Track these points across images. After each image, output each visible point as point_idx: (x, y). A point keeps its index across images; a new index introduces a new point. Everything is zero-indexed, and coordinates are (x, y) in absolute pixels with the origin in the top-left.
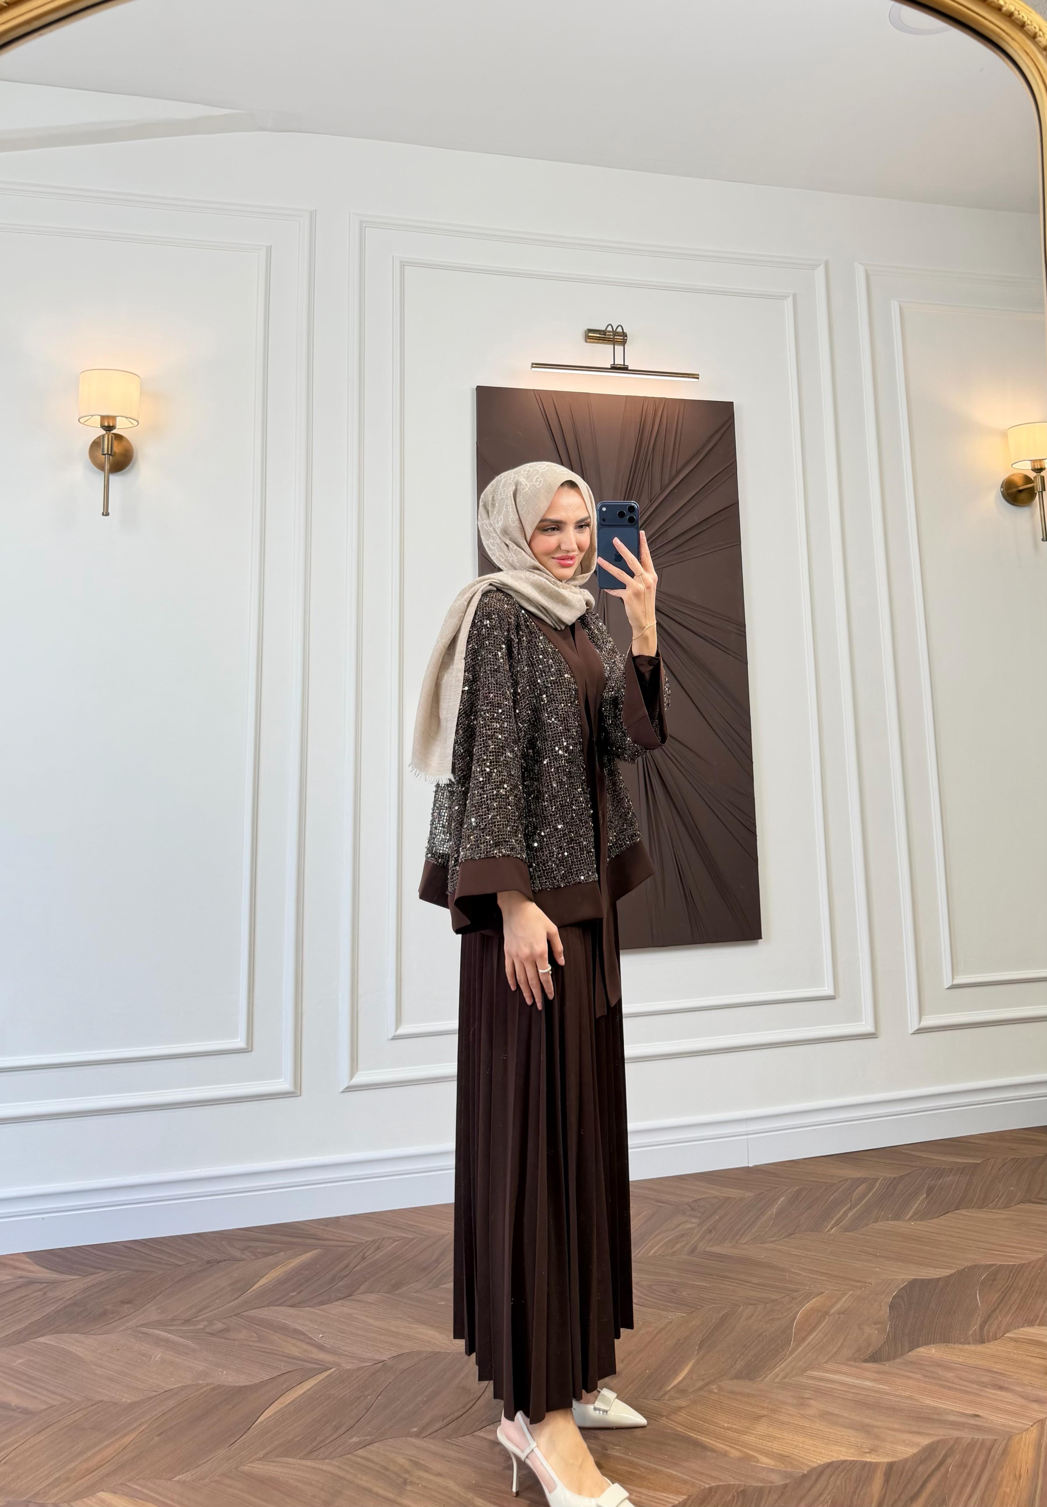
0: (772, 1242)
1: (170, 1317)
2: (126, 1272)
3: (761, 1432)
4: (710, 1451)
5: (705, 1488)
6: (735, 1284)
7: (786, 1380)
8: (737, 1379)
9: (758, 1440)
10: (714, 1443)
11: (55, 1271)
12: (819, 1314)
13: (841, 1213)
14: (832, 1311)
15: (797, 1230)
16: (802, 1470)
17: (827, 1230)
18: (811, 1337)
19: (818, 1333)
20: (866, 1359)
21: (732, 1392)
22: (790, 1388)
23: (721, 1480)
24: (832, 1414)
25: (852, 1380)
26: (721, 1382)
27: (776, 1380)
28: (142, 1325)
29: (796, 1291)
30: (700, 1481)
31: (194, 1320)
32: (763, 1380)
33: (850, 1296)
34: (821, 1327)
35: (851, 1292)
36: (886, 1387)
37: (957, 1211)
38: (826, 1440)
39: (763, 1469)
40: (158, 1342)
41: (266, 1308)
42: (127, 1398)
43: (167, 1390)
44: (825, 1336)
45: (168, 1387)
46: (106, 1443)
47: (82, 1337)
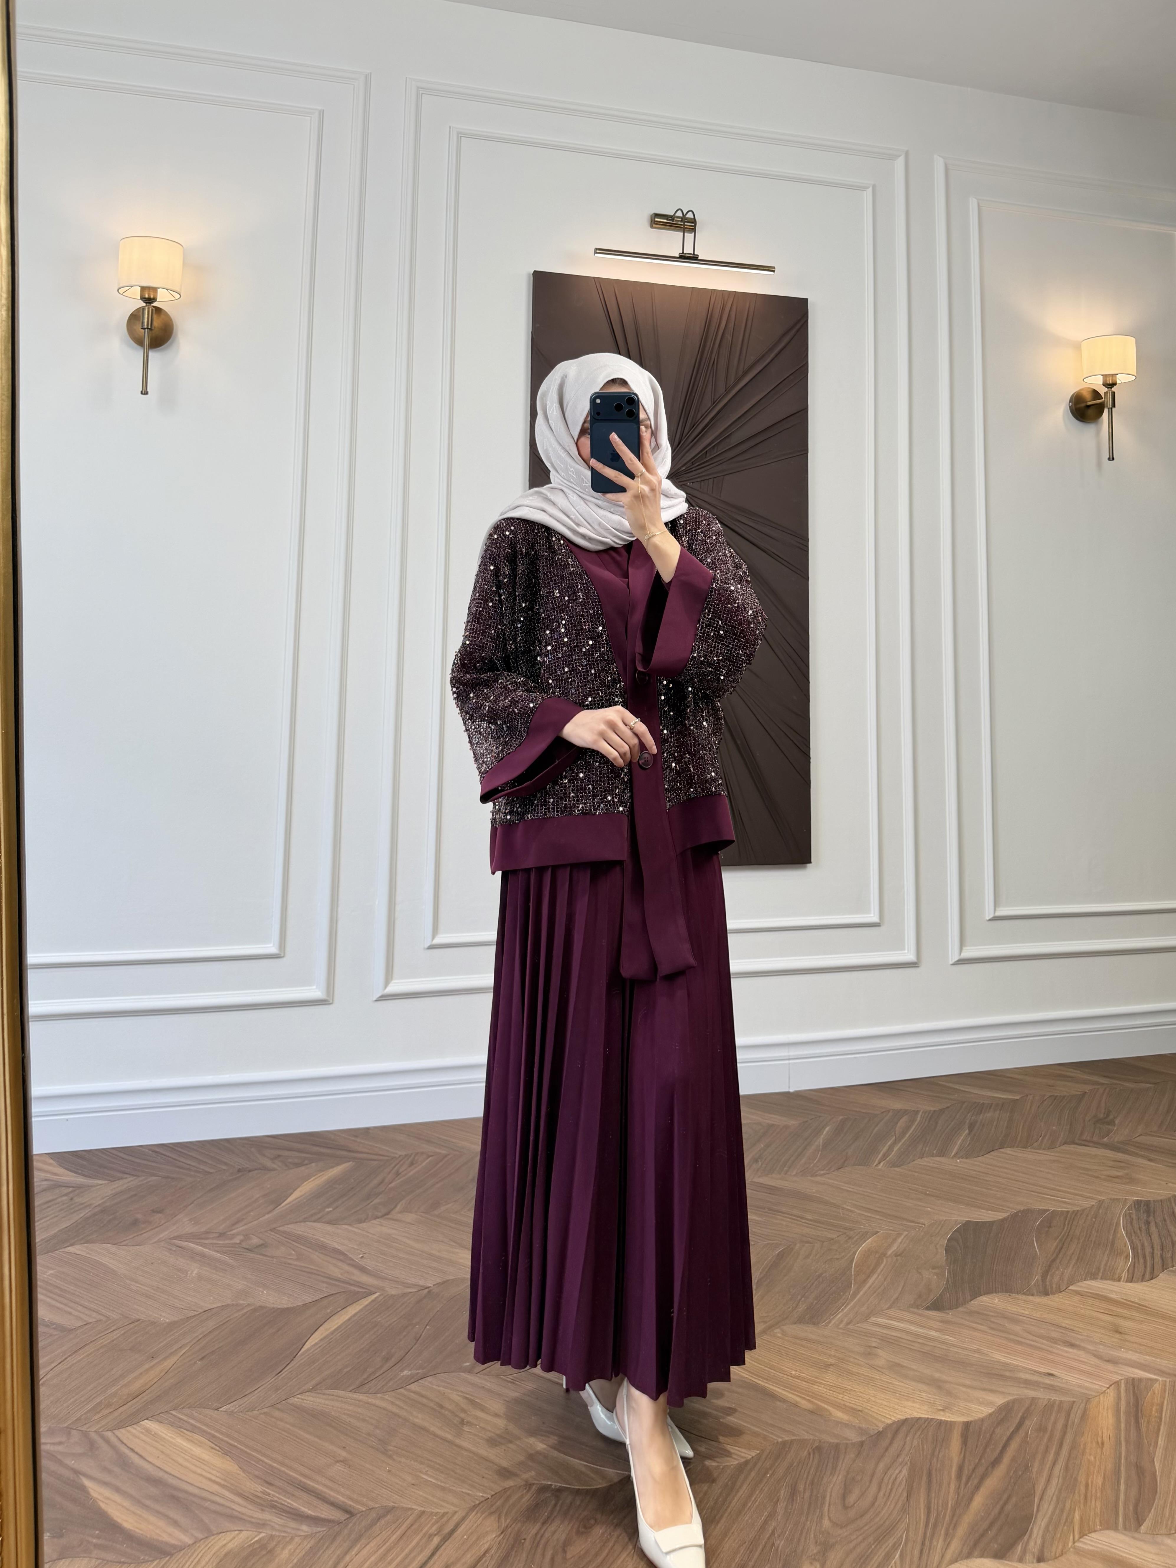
0: (821, 1175)
1: (203, 1229)
2: (154, 1178)
3: (831, 1382)
4: (780, 1401)
5: (777, 1442)
6: (788, 1220)
7: (849, 1327)
8: (800, 1323)
9: (828, 1391)
10: (784, 1393)
11: (79, 1174)
12: (877, 1256)
13: (886, 1148)
14: (889, 1253)
15: (846, 1165)
16: (877, 1426)
17: (875, 1164)
18: (871, 1281)
19: (878, 1276)
20: (928, 1306)
21: (796, 1338)
22: (855, 1335)
23: (794, 1434)
24: (902, 1366)
25: (916, 1329)
26: (783, 1325)
27: (841, 1326)
28: (175, 1238)
29: (851, 1230)
30: (772, 1433)
31: (229, 1233)
32: (827, 1326)
33: (905, 1237)
34: (879, 1270)
35: (906, 1233)
36: (951, 1338)
37: (1001, 1150)
38: (897, 1395)
39: (838, 1424)
40: (194, 1256)
41: (302, 1224)
42: (166, 1317)
43: (207, 1309)
44: (885, 1280)
45: (207, 1306)
46: (147, 1366)
47: (114, 1249)
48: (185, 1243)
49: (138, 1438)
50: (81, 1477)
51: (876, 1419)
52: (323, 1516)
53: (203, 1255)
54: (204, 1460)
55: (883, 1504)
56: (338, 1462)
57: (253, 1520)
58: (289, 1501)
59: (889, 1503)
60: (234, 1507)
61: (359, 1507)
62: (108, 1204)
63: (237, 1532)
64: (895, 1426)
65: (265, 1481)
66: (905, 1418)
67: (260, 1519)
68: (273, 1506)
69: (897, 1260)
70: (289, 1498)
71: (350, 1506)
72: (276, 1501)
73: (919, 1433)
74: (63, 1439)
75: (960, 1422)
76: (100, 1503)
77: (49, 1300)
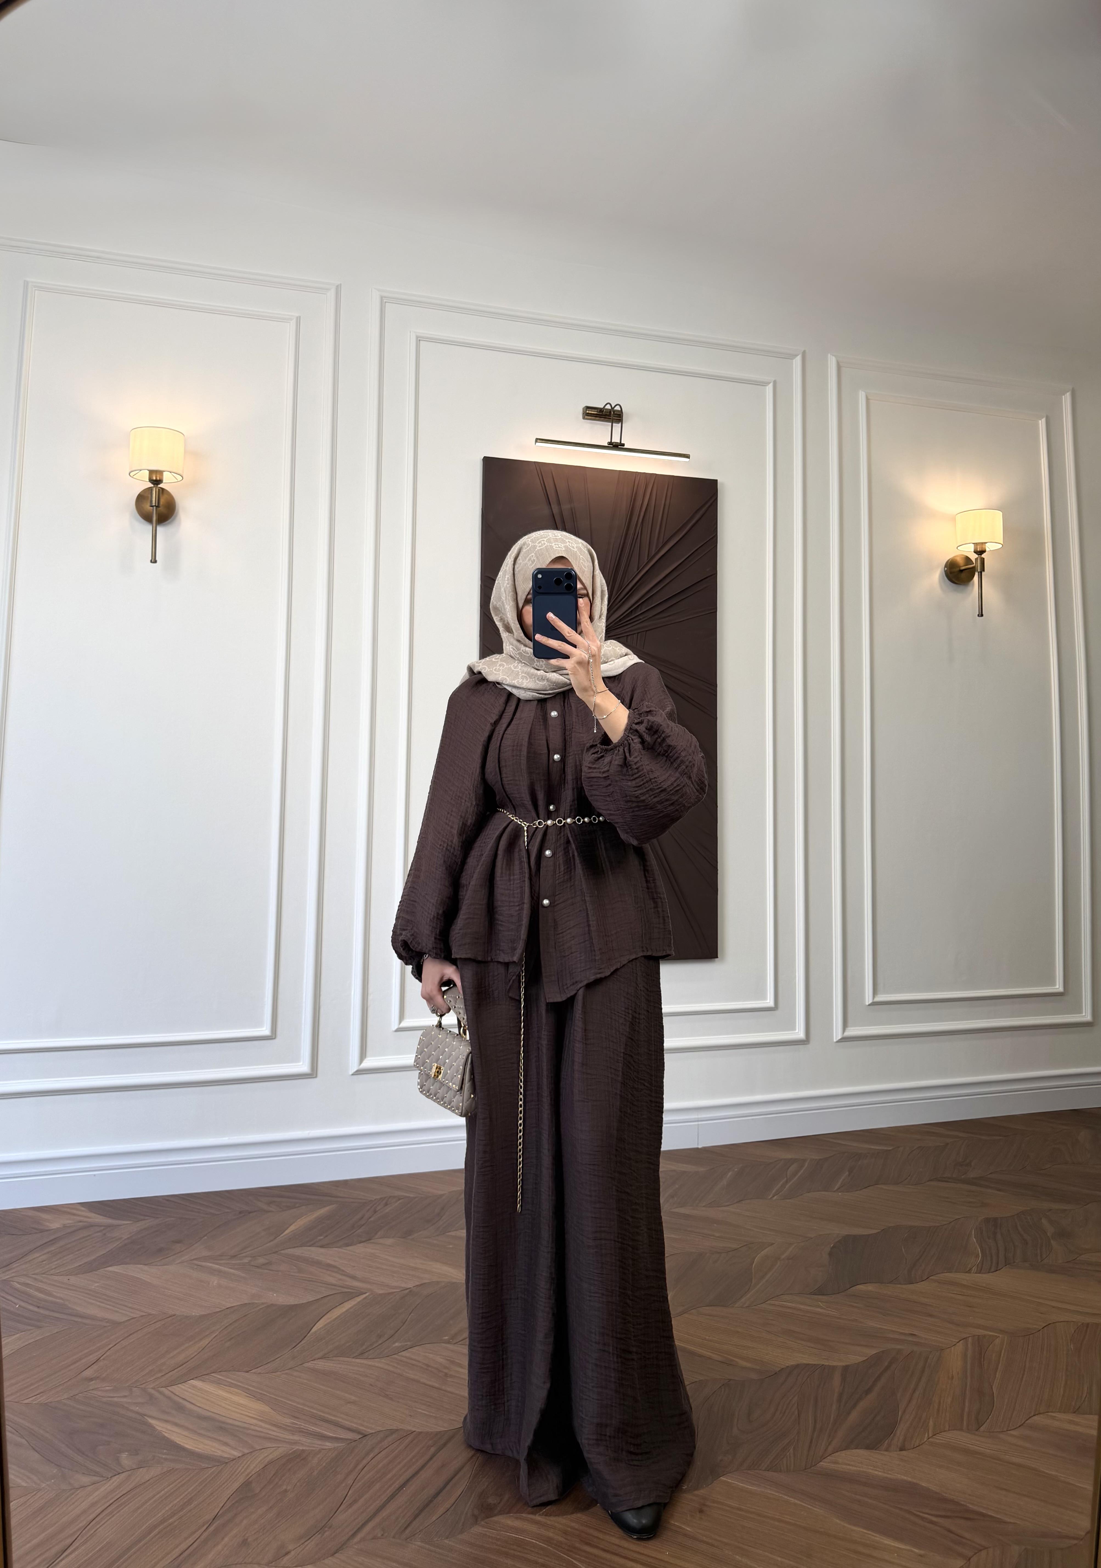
0: (726, 1206)
1: (218, 1253)
2: (170, 1219)
7: (751, 1307)
8: (712, 1305)
9: (735, 1348)
11: (107, 1217)
12: (772, 1260)
13: (779, 1186)
14: (781, 1258)
15: (745, 1198)
17: (769, 1197)
18: (768, 1276)
19: (771, 1275)
20: (814, 1292)
21: (710, 1315)
22: (756, 1312)
23: (707, 1376)
24: (793, 1332)
26: (699, 1308)
27: (745, 1306)
28: (195, 1259)
29: (751, 1243)
31: (239, 1256)
32: (732, 1307)
34: (774, 1270)
36: (833, 1312)
37: (876, 1186)
38: (792, 1350)
40: (212, 1272)
41: (300, 1248)
42: (196, 1313)
43: (228, 1307)
44: (780, 1276)
45: (229, 1305)
46: (187, 1345)
47: (146, 1268)
48: (204, 1264)
49: (187, 1391)
50: (145, 1417)
51: (773, 1365)
52: (342, 1437)
53: (220, 1271)
54: (242, 1404)
55: (779, 1419)
56: (348, 1403)
57: (287, 1441)
58: (313, 1428)
59: (783, 1419)
60: (270, 1433)
61: (369, 1430)
62: (134, 1238)
63: (274, 1448)
64: (788, 1369)
65: (292, 1416)
67: (292, 1440)
68: (301, 1431)
69: (789, 1262)
70: (313, 1426)
71: (363, 1430)
72: (303, 1428)
73: (808, 1374)
74: (126, 1394)
75: (840, 1366)
76: (164, 1433)
77: (98, 1303)
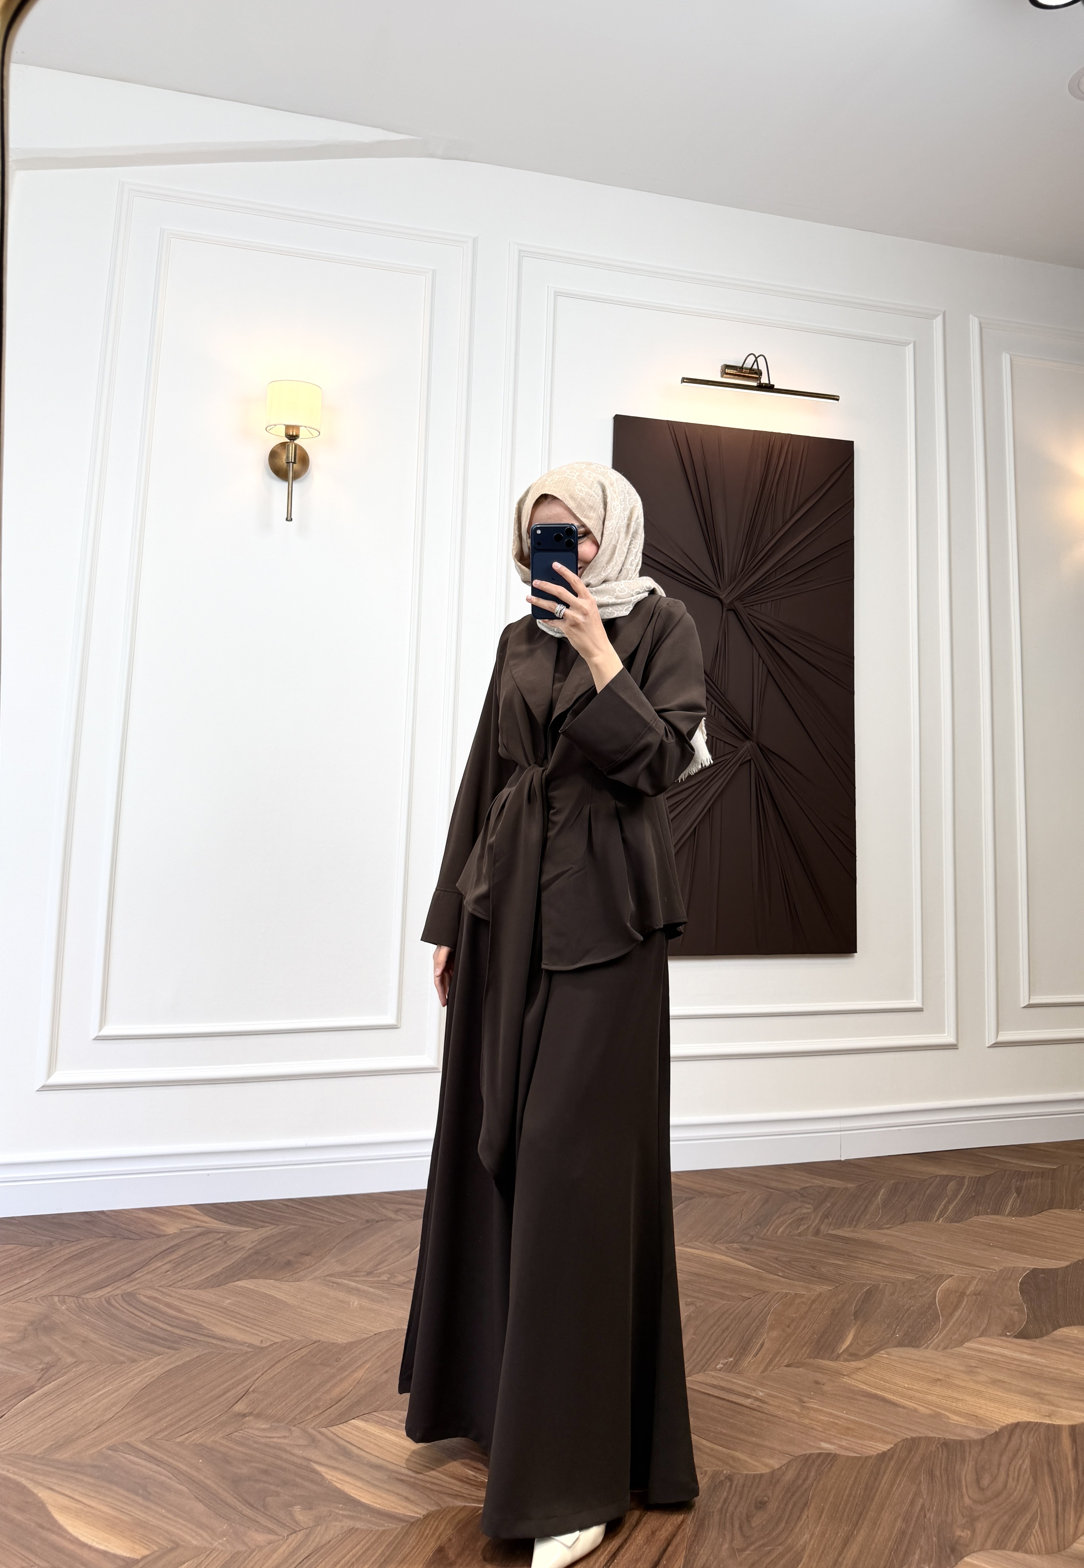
0: (888, 1229)
1: (353, 1269)
2: (293, 1227)
3: (942, 1393)
4: (902, 1407)
5: (907, 1439)
6: (868, 1264)
7: (947, 1350)
8: (902, 1346)
9: (943, 1400)
10: (902, 1400)
11: (225, 1222)
12: (957, 1295)
13: (943, 1206)
14: (968, 1293)
15: (906, 1220)
16: (993, 1428)
17: (934, 1220)
18: (958, 1313)
19: (963, 1311)
20: (1016, 1335)
21: (902, 1358)
22: (954, 1356)
23: (920, 1433)
24: (1005, 1382)
25: (1009, 1353)
26: (888, 1348)
27: (940, 1349)
28: (330, 1275)
29: (927, 1273)
30: (901, 1433)
31: (376, 1272)
32: (927, 1349)
33: (980, 1279)
34: (963, 1305)
35: (980, 1276)
36: (1043, 1361)
37: (1051, 1211)
38: (1006, 1404)
39: (956, 1425)
40: (350, 1290)
42: (342, 1339)
43: (376, 1333)
44: (970, 1314)
45: (376, 1330)
46: (339, 1378)
47: (277, 1284)
48: (339, 1281)
49: (351, 1433)
50: (312, 1463)
51: (991, 1422)
53: (358, 1290)
55: (1014, 1487)
59: (1019, 1487)
60: (452, 1486)
62: (258, 1247)
63: (461, 1505)
64: (1009, 1428)
66: (1016, 1422)
69: (977, 1298)
73: (1032, 1434)
74: (287, 1435)
75: (1066, 1425)
76: (335, 1483)
77: (234, 1324)
